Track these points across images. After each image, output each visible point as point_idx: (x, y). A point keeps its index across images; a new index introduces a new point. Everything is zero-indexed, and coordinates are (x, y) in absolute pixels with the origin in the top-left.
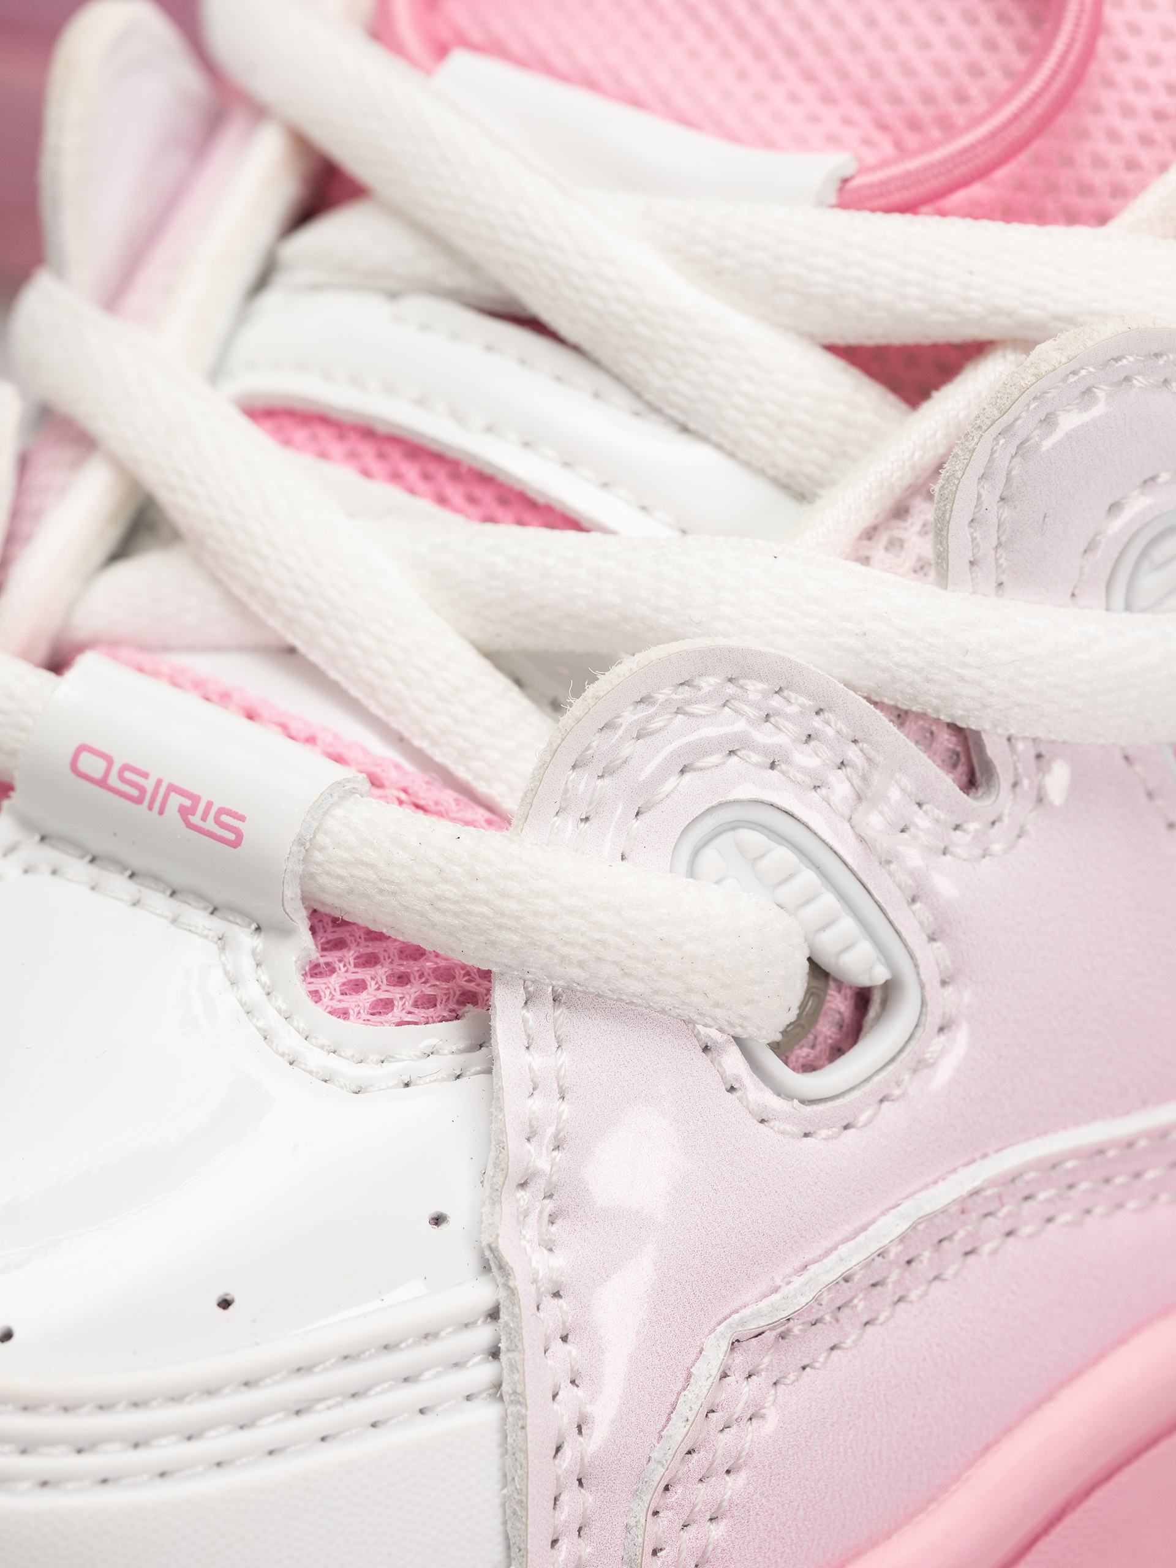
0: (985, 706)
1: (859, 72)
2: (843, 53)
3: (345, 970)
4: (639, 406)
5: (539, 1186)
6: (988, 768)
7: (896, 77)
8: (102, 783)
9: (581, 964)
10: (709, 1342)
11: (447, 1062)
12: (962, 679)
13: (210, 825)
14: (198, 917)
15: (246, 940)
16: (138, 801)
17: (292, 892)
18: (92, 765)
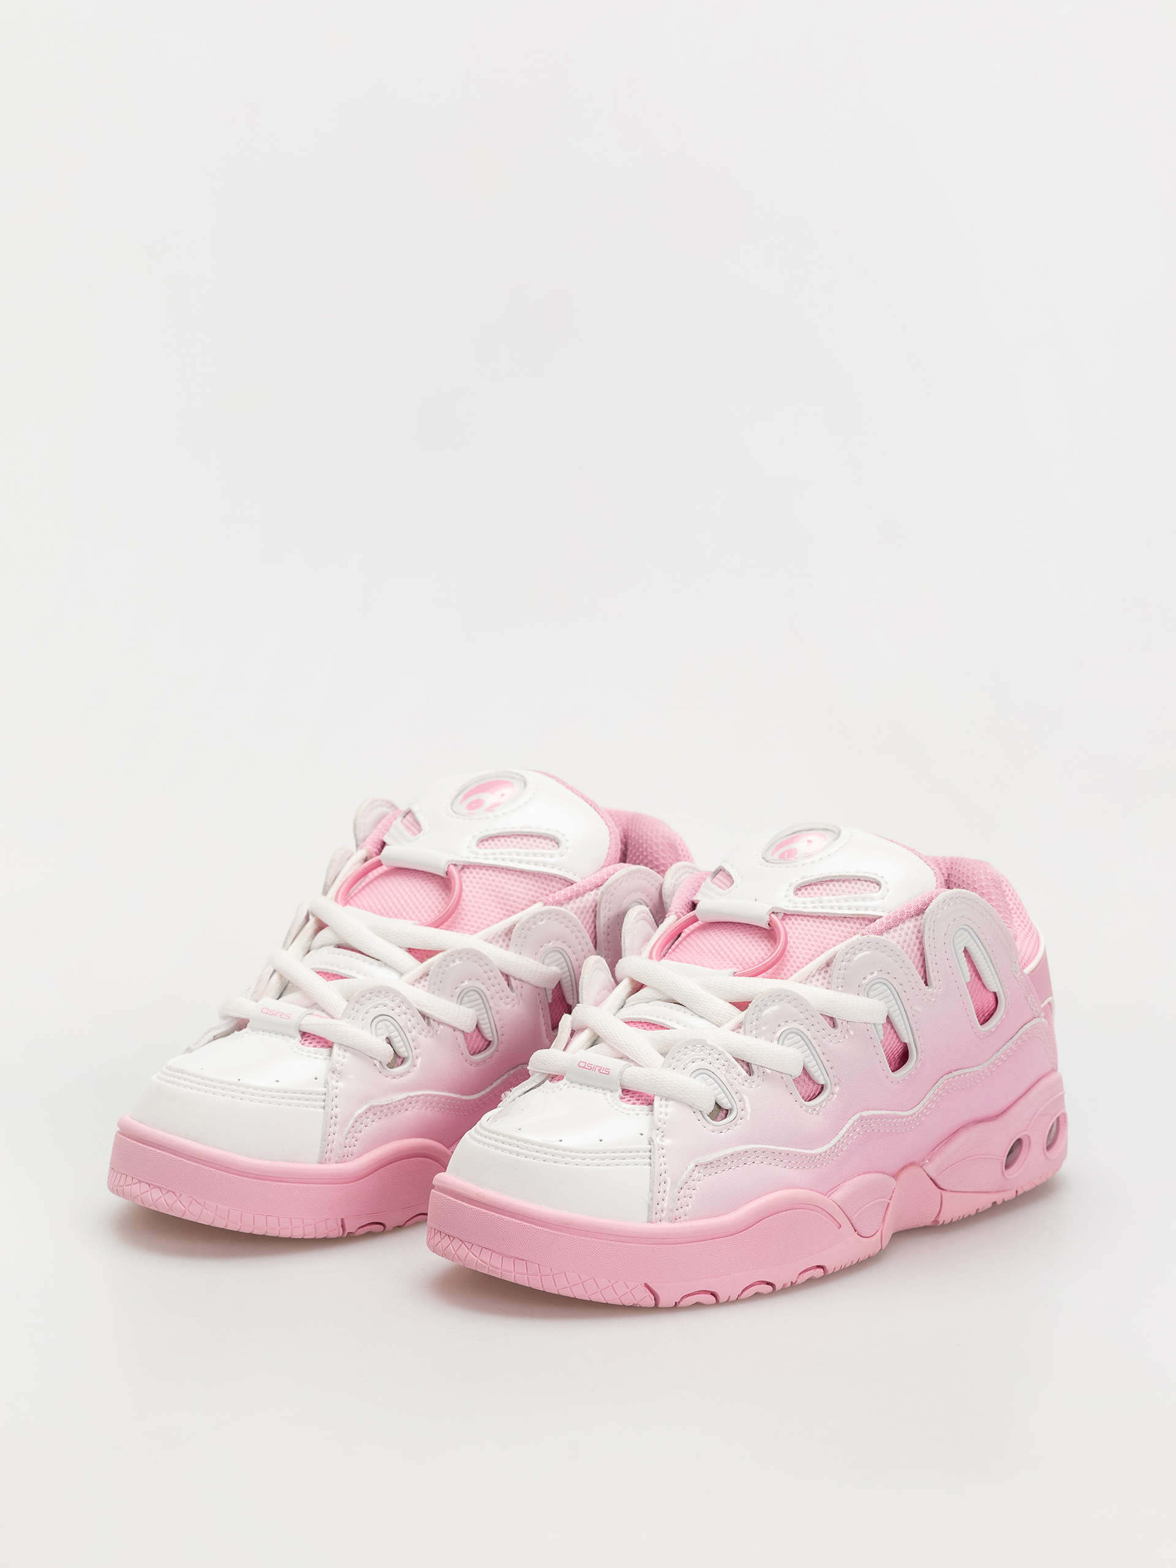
0: (752, 1057)
1: (741, 959)
2: (738, 956)
3: (628, 1097)
4: (693, 1013)
5: (660, 1130)
6: (753, 1072)
7: (747, 959)
8: (584, 1067)
9: (671, 1091)
10: (691, 1163)
11: (645, 1112)
12: (747, 1051)
13: (604, 1072)
14: (600, 1091)
15: (609, 1094)
16: (590, 1070)
17: (618, 1082)
18: (582, 1064)
